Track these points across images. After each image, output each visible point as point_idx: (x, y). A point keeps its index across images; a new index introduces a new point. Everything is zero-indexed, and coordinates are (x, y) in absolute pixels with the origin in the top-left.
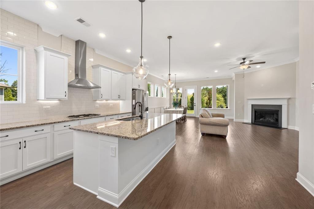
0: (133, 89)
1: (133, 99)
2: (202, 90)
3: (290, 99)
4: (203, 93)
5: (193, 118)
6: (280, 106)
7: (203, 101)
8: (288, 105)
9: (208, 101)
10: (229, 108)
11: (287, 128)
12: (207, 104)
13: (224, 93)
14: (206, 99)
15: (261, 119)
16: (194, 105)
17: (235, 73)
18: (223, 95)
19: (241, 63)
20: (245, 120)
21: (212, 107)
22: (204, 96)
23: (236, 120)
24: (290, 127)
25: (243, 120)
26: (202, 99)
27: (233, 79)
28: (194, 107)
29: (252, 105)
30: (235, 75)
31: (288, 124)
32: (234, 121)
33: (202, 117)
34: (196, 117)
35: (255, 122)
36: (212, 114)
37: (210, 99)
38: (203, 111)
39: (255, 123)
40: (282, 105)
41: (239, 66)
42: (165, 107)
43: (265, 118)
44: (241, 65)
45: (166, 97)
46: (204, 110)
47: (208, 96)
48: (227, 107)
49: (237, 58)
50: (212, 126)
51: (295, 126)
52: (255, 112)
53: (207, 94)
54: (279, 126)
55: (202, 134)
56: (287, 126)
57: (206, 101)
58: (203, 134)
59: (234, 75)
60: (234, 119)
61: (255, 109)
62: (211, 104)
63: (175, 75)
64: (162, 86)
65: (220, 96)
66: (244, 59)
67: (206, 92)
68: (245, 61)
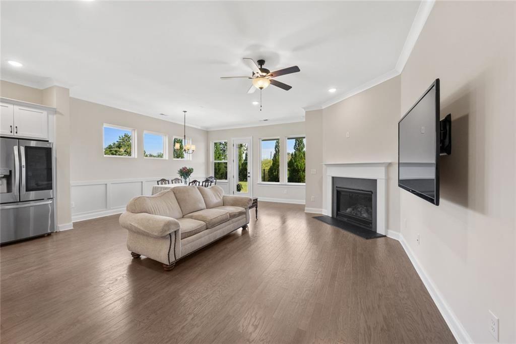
3: (390, 165)
6: (374, 183)
8: (388, 179)
11: (385, 236)
15: (348, 210)
16: (248, 175)
17: (304, 108)
20: (323, 210)
21: (280, 181)
23: (308, 208)
24: (392, 235)
25: (320, 209)
28: (248, 179)
29: (333, 178)
30: (306, 113)
31: (387, 227)
32: (305, 211)
35: (337, 214)
40: (376, 180)
43: (355, 209)
51: (399, 232)
52: (339, 193)
54: (372, 230)
56: (386, 231)
60: (305, 207)
61: (337, 187)
63: (185, 112)
64: (174, 136)
66: (261, 63)
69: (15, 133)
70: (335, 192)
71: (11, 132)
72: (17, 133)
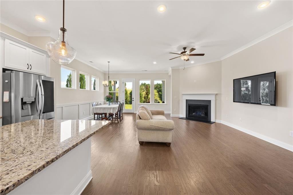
0: (4, 70)
1: (4, 90)
2: (141, 86)
3: (217, 94)
4: (142, 89)
5: (132, 115)
6: (210, 101)
7: (141, 95)
8: (216, 100)
9: (146, 96)
10: (165, 103)
11: (215, 122)
12: (145, 98)
13: (158, 89)
14: (144, 93)
15: (194, 114)
16: (133, 99)
17: (171, 67)
18: (158, 91)
19: (182, 53)
20: (180, 115)
21: (150, 102)
22: (142, 91)
23: (173, 115)
24: (218, 121)
25: (178, 115)
26: (140, 93)
27: (169, 74)
28: (133, 101)
29: (186, 100)
30: (172, 69)
31: (216, 118)
32: (171, 116)
33: (140, 119)
34: (134, 113)
35: (189, 116)
36: (152, 110)
37: (147, 94)
38: (142, 109)
39: (189, 118)
41: (180, 56)
42: (94, 103)
43: (196, 113)
44: (182, 55)
45: (98, 90)
46: (143, 107)
47: (146, 91)
48: (163, 102)
49: (178, 46)
50: (153, 132)
51: (221, 120)
52: (189, 106)
53: (145, 89)
54: (209, 121)
55: (140, 144)
56: (215, 120)
57: (144, 95)
58: (142, 143)
59: (170, 70)
60: (171, 114)
61: (188, 104)
62: (148, 98)
63: (109, 62)
64: (92, 76)
65: (155, 92)
66: (185, 48)
67: (144, 87)
68: (186, 51)
69: (30, 69)
70: (188, 107)
71: (28, 68)
72: (31, 69)
